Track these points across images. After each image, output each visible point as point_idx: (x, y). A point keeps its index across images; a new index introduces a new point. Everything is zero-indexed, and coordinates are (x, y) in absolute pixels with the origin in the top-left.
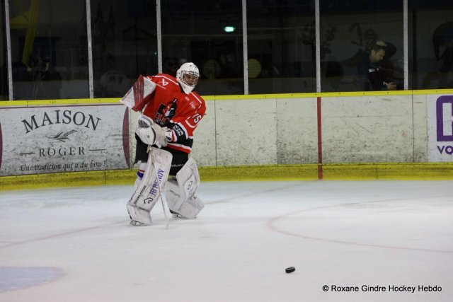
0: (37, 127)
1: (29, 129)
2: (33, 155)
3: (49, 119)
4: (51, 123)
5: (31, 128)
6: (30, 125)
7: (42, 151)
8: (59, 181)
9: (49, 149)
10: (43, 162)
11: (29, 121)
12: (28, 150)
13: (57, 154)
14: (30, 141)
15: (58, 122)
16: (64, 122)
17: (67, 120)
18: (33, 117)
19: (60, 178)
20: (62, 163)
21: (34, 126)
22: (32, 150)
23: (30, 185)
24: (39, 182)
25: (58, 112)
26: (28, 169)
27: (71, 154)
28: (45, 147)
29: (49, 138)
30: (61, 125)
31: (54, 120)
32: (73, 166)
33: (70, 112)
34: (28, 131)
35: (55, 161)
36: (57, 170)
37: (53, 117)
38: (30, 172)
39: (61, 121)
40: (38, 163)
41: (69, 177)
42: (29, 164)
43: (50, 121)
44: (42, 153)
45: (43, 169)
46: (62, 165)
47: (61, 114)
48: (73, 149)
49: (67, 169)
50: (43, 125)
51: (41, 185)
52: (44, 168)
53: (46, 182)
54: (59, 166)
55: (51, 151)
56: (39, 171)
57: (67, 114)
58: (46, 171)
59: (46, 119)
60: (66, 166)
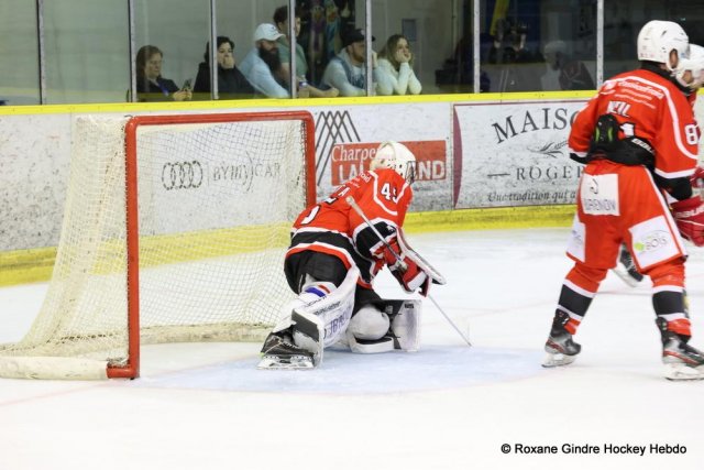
0: (514, 134)
1: (502, 137)
2: (508, 177)
3: (532, 122)
4: (535, 128)
5: (506, 135)
6: (504, 130)
7: (521, 171)
8: (546, 218)
9: (531, 169)
10: (522, 188)
11: (503, 124)
12: (500, 170)
13: (544, 176)
14: (503, 156)
15: (546, 127)
16: (555, 127)
17: (560, 124)
18: (508, 119)
19: (547, 213)
20: (552, 190)
21: (510, 133)
22: (506, 170)
23: (501, 224)
24: (515, 219)
25: (546, 110)
26: (499, 199)
27: (565, 177)
28: (526, 165)
29: (532, 151)
30: (552, 131)
31: (540, 123)
32: (568, 195)
33: (565, 111)
34: (501, 141)
35: (541, 187)
36: (543, 201)
37: (538, 118)
38: (503, 203)
39: (550, 124)
40: (514, 190)
41: (561, 212)
42: (501, 191)
43: (534, 125)
44: (520, 174)
45: (522, 199)
46: (552, 194)
47: (551, 114)
48: (567, 169)
49: (559, 200)
50: (524, 131)
51: (517, 224)
52: (523, 197)
53: (526, 219)
54: (547, 195)
55: (535, 172)
56: (514, 202)
57: (561, 114)
58: (527, 202)
59: (528, 121)
60: (557, 195)
